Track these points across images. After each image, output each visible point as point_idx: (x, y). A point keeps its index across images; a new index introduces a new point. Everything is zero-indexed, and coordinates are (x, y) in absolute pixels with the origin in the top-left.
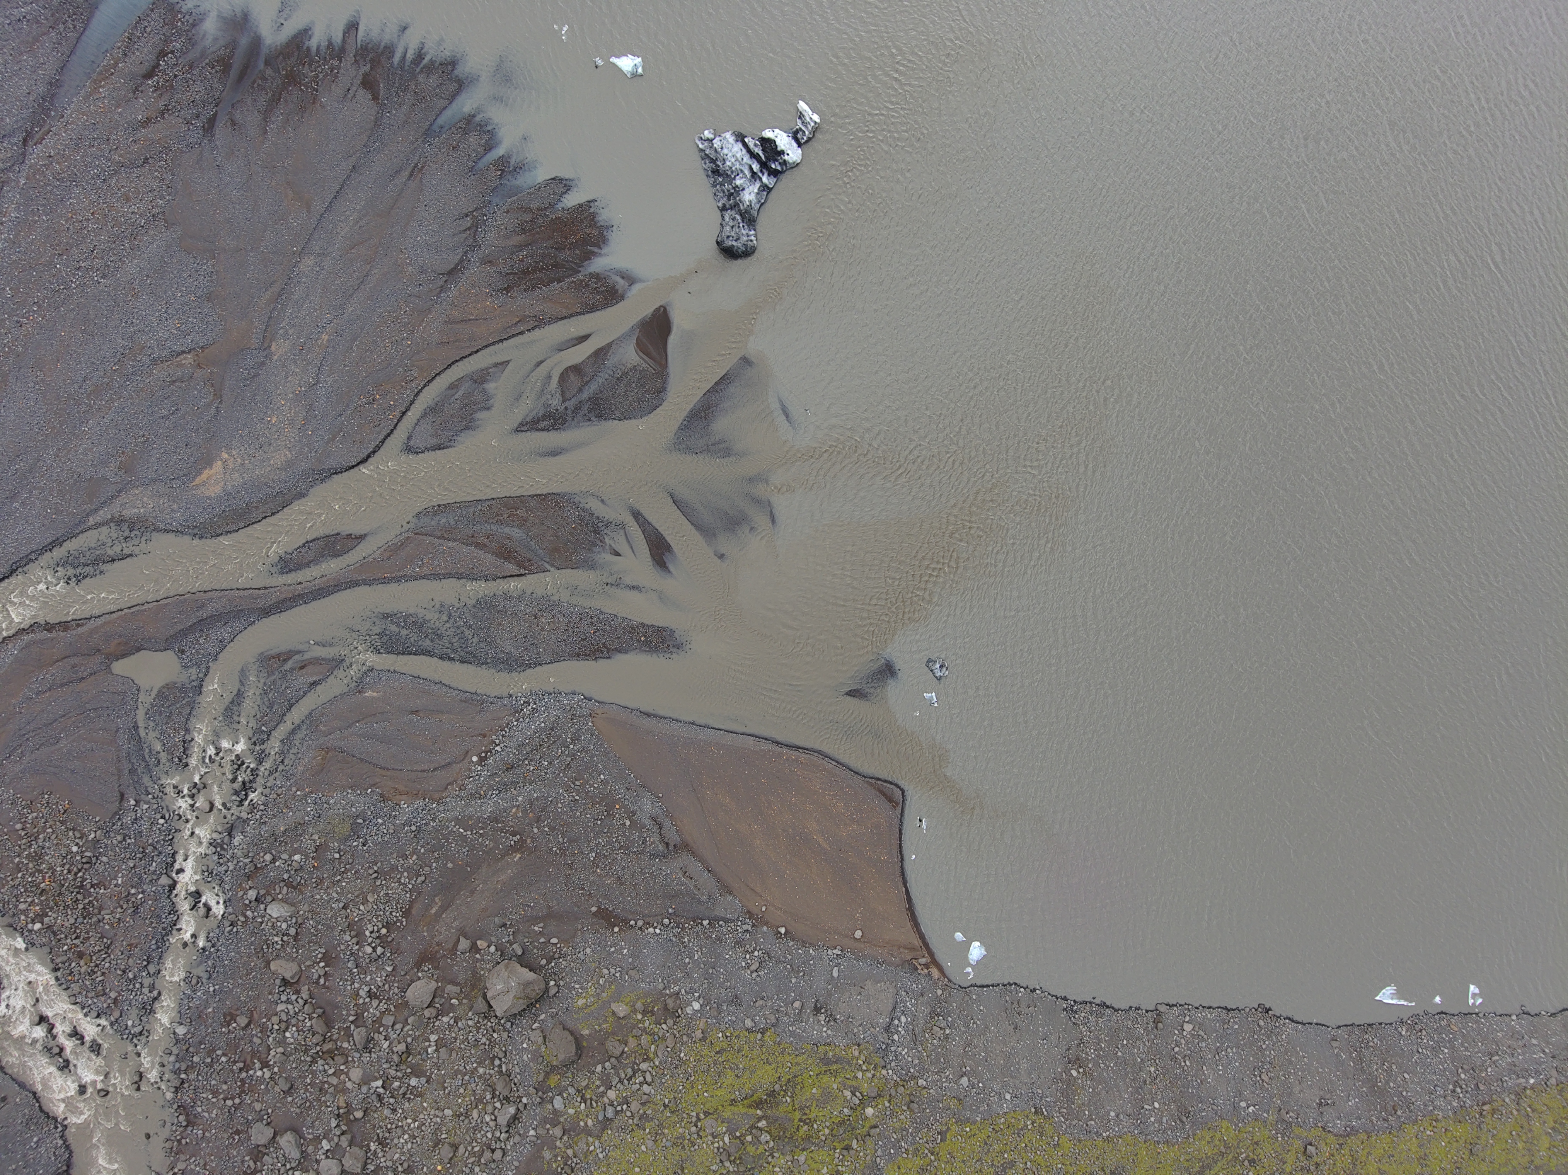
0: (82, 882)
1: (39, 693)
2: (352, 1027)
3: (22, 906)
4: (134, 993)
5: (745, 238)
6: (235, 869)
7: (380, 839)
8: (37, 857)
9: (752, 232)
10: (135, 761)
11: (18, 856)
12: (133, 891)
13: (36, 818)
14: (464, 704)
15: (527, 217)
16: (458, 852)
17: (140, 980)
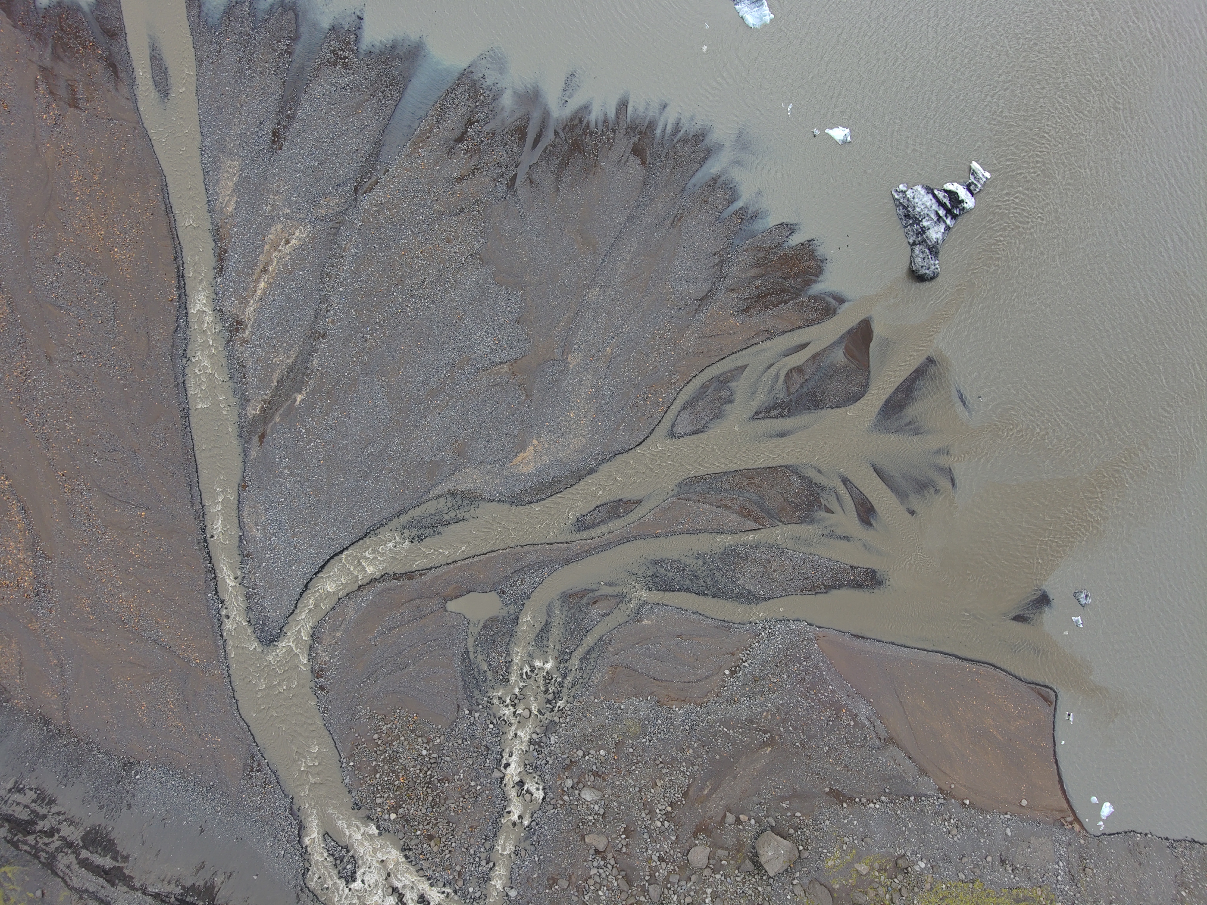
0: (430, 778)
1: (391, 629)
2: (647, 884)
3: (379, 801)
4: (474, 866)
5: (933, 267)
6: (554, 762)
7: (663, 737)
8: (391, 760)
9: (937, 262)
10: (467, 679)
11: (375, 760)
12: (473, 784)
13: (390, 728)
14: (716, 629)
15: (762, 255)
16: (723, 746)
17: (478, 855)
